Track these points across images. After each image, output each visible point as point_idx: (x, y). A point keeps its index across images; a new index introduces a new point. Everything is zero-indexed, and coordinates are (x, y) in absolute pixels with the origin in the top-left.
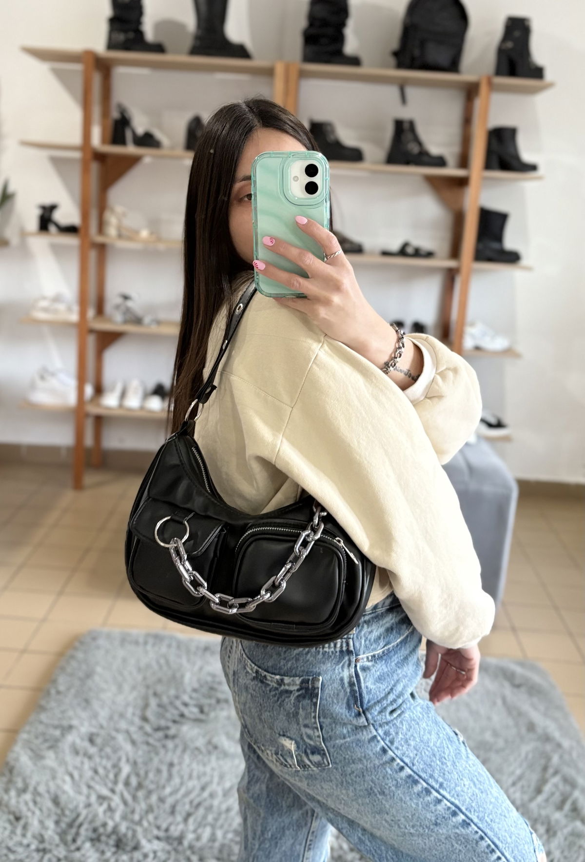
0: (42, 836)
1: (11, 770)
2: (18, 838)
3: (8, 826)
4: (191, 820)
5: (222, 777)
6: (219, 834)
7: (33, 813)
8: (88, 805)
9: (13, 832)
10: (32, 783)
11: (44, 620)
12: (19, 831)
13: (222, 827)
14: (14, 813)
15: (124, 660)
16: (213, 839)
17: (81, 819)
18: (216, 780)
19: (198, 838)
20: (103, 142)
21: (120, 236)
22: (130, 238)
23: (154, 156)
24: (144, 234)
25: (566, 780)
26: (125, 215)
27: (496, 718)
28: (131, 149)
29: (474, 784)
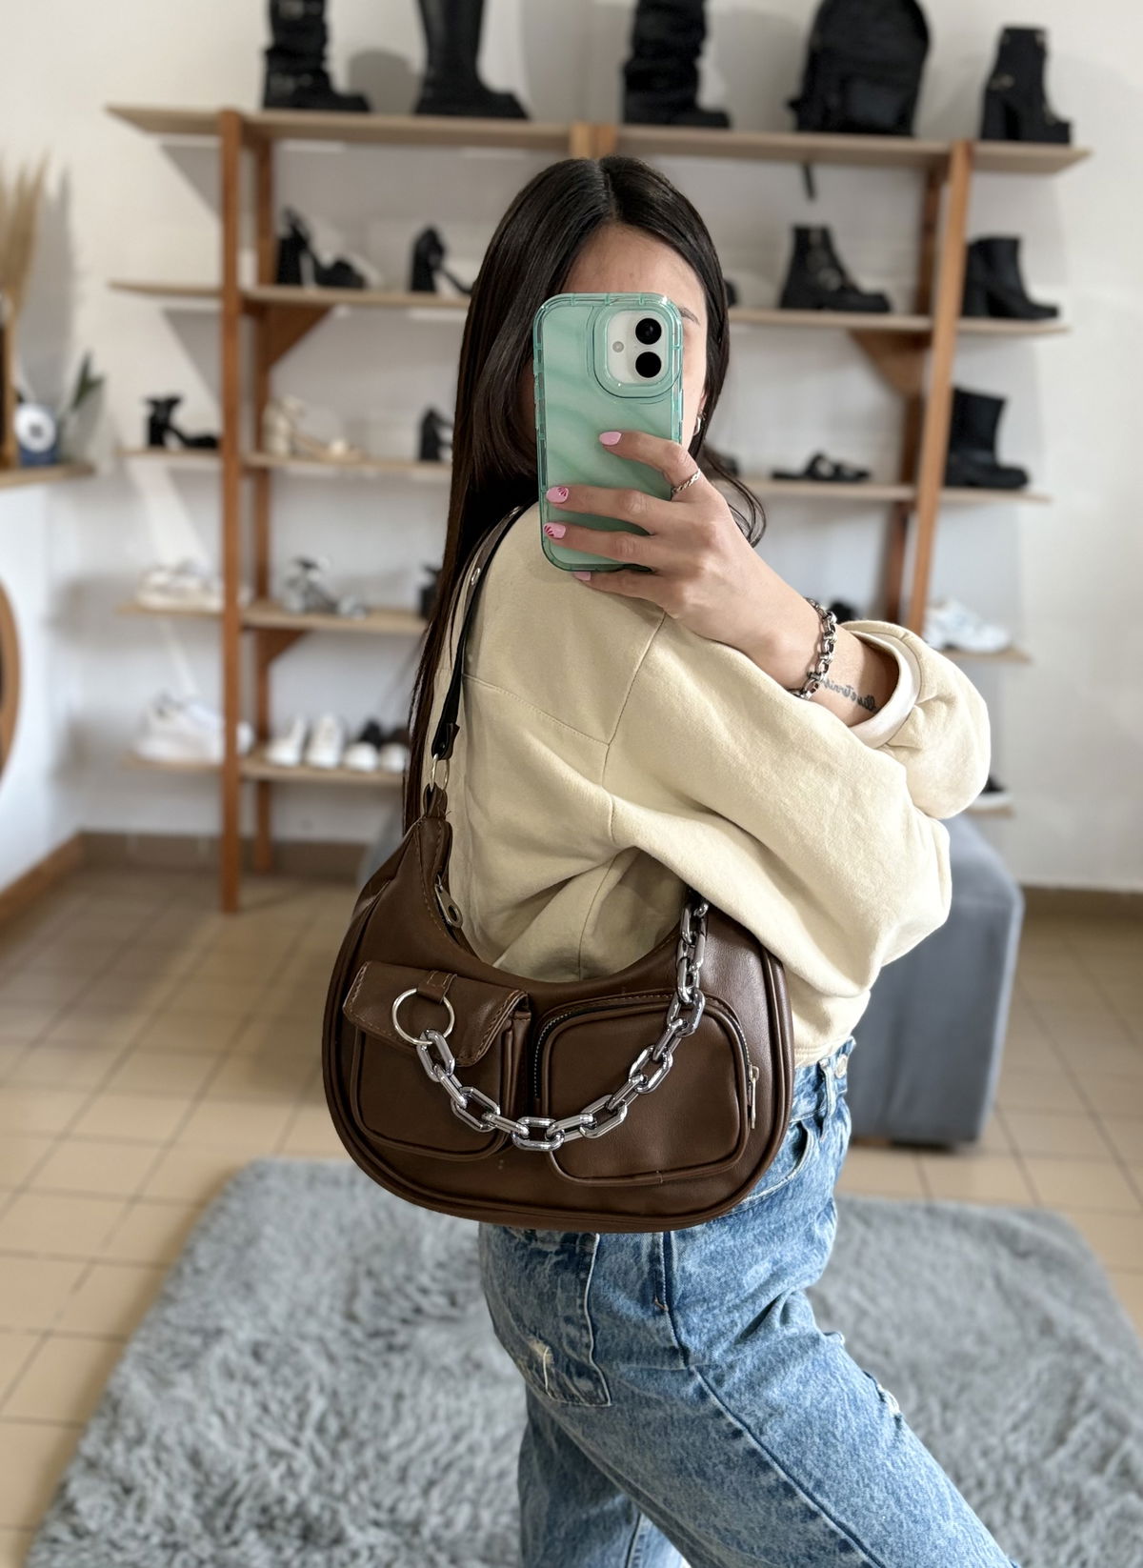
0: (170, 1520)
1: (115, 1406)
2: (128, 1524)
3: (110, 1503)
4: (435, 1493)
5: (489, 1418)
6: (486, 1516)
7: (155, 1481)
8: (252, 1467)
9: (120, 1514)
10: (153, 1428)
11: (171, 1144)
12: (130, 1512)
13: (490, 1503)
14: (120, 1481)
15: (315, 1215)
16: (474, 1525)
17: (240, 1490)
18: (479, 1422)
19: (448, 1524)
20: (262, 279)
21: (294, 453)
22: (312, 458)
23: (353, 305)
24: (338, 448)
25: (1109, 1420)
26: (302, 413)
27: (983, 1312)
28: (311, 292)
29: (898, 1501)
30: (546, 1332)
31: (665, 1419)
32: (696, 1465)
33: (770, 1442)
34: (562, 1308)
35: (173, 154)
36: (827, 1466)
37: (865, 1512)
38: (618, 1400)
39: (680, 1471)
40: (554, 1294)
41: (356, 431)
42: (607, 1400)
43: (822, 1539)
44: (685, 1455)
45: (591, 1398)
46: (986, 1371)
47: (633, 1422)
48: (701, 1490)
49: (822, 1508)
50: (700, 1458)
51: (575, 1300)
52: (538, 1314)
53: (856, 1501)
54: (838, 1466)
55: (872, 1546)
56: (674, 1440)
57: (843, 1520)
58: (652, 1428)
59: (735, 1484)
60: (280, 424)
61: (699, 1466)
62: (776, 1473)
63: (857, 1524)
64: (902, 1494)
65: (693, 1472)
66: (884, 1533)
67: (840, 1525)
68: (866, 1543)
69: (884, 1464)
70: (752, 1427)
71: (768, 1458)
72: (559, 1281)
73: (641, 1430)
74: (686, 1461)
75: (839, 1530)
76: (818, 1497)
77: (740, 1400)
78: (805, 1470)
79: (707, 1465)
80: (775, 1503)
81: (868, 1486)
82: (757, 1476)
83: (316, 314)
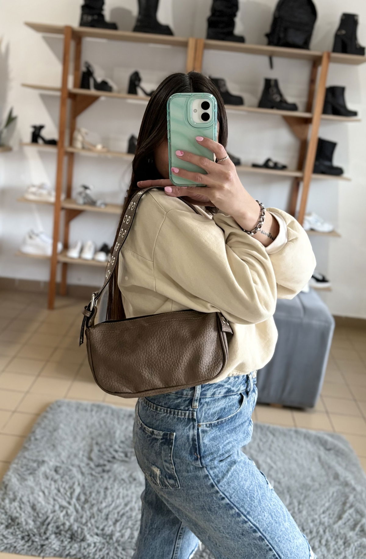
1: (6, 487)
4: (118, 524)
7: (21, 514)
8: (54, 511)
10: (19, 495)
11: (27, 392)
17: (49, 520)
19: (122, 536)
20: (75, 86)
21: (83, 148)
22: (89, 150)
23: (107, 96)
24: (99, 147)
25: (357, 512)
26: (86, 134)
27: (314, 469)
28: (93, 92)
29: (272, 516)
30: (159, 464)
31: (199, 493)
32: (208, 508)
33: (233, 501)
34: (164, 457)
35: (46, 39)
36: (251, 507)
37: (262, 520)
38: (183, 487)
39: (202, 509)
40: (161, 453)
41: (105, 141)
42: (179, 487)
43: (248, 529)
44: (205, 504)
45: (173, 486)
46: (314, 491)
47: (187, 494)
48: (209, 515)
49: (249, 520)
50: (210, 505)
51: (168, 454)
52: (155, 458)
53: (260, 517)
54: (255, 506)
55: (263, 531)
56: (201, 499)
57: (255, 523)
58: (194, 496)
59: (221, 514)
60: (79, 138)
61: (209, 508)
62: (235, 509)
63: (259, 524)
64: (273, 514)
65: (207, 509)
66: (267, 527)
67: (254, 525)
68: (261, 530)
69: (268, 505)
70: (228, 496)
71: (232, 505)
72: (163, 448)
73: (190, 496)
74: (205, 506)
75: (253, 526)
76: (248, 516)
77: (224, 488)
78: (244, 508)
79: (212, 507)
80: (234, 519)
81: (263, 512)
82: (229, 510)
83: (94, 99)
